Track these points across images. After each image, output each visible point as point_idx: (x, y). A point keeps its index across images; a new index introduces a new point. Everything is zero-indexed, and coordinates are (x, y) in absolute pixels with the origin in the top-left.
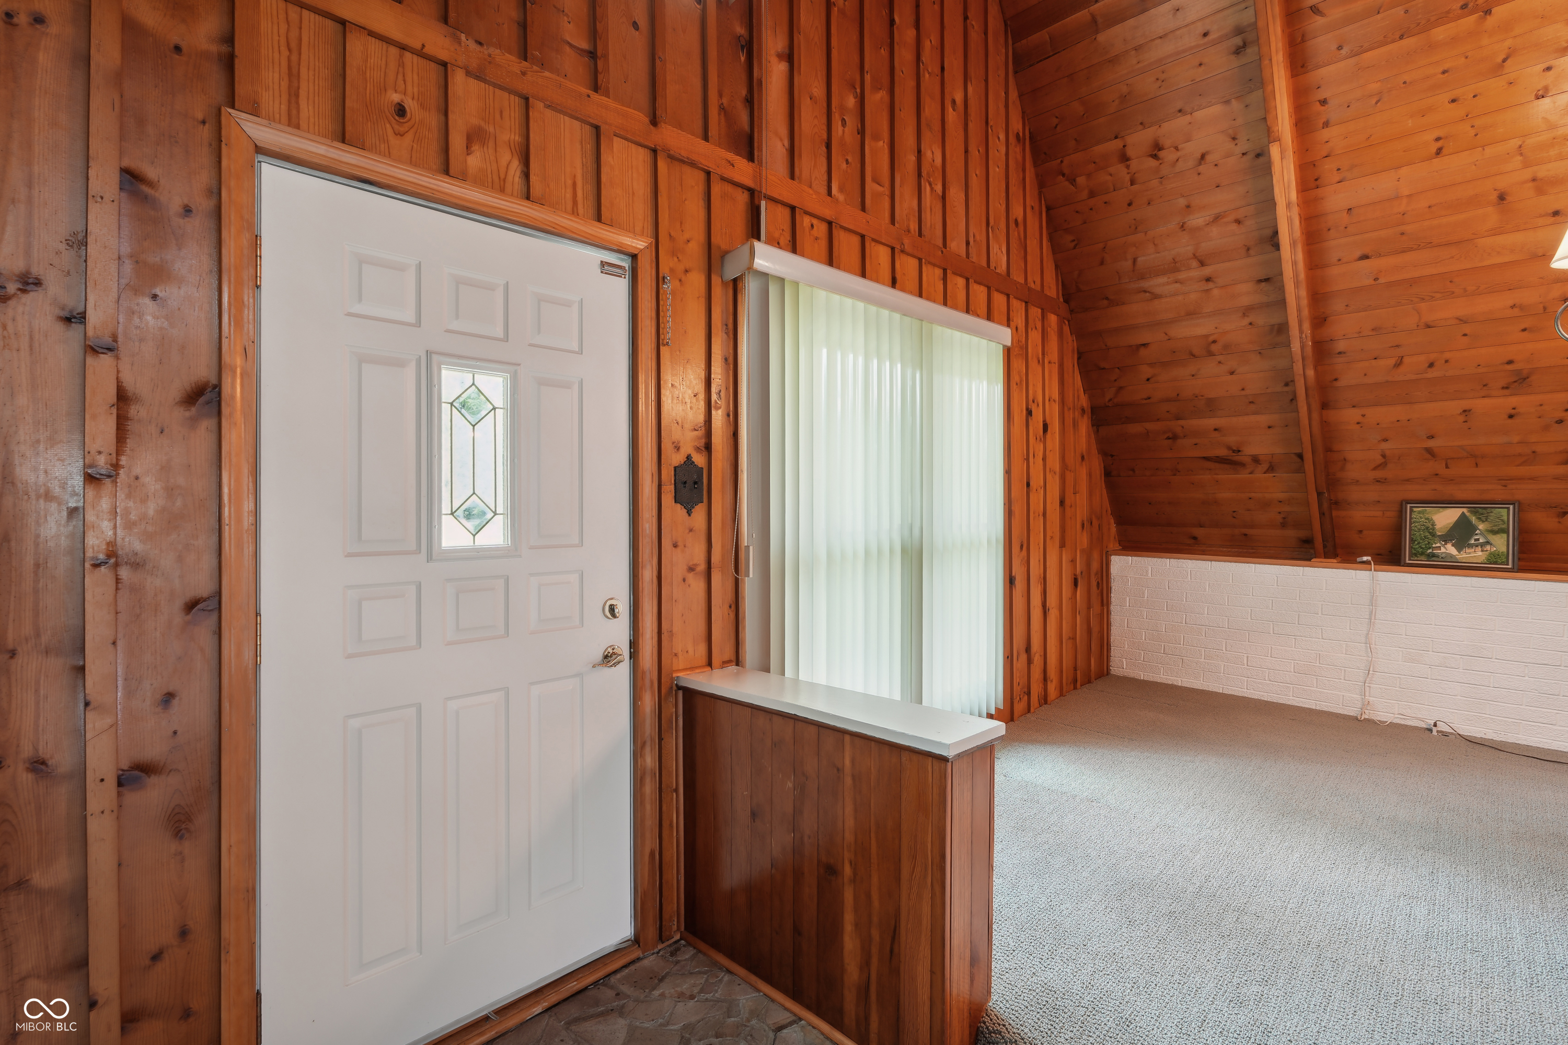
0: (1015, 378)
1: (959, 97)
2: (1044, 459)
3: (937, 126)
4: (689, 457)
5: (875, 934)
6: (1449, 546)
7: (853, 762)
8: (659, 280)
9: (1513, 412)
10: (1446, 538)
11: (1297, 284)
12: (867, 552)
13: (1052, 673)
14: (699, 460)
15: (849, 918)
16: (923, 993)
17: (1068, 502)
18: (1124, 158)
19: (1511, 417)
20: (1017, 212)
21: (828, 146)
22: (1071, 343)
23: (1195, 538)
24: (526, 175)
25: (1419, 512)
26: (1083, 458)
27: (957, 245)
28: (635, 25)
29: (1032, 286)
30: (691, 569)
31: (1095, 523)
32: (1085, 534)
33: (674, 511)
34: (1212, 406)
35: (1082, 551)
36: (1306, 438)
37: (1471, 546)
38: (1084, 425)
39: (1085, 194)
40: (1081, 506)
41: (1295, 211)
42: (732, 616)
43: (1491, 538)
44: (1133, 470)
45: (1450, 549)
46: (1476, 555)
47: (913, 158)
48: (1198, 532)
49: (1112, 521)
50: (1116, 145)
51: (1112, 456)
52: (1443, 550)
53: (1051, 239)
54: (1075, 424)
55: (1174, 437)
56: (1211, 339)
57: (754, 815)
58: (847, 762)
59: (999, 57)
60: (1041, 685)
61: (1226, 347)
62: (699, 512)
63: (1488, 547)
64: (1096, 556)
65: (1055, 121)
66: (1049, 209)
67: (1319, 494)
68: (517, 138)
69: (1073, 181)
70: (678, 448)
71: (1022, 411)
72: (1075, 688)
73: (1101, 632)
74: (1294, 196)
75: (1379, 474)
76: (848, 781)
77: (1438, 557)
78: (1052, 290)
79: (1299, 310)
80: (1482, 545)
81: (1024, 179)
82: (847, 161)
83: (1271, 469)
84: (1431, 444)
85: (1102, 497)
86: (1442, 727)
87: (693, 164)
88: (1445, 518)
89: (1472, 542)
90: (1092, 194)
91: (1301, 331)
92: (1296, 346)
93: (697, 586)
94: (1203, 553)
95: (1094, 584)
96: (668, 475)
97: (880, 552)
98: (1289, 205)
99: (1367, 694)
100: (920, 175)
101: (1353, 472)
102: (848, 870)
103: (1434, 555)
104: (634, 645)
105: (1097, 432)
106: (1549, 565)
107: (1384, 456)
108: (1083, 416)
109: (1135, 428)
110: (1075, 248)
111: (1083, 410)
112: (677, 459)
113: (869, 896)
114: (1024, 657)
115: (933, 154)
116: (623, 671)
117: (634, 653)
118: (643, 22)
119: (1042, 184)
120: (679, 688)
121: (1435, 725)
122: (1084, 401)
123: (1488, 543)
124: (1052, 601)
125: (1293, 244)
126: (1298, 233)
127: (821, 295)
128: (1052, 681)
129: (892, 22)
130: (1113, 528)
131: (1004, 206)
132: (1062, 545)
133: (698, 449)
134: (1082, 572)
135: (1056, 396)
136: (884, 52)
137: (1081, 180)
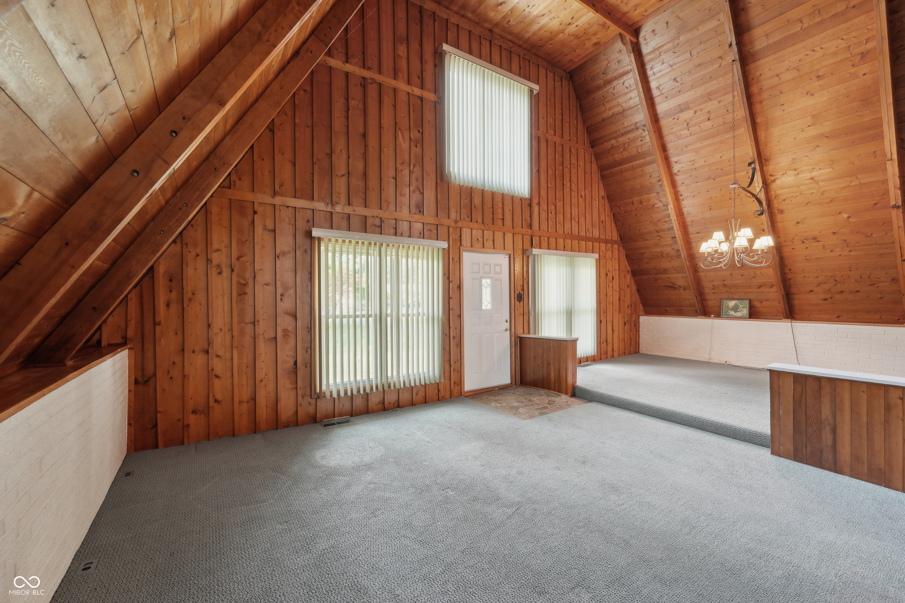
0: (602, 265)
1: (583, 194)
2: (612, 287)
3: (576, 204)
4: (520, 292)
5: (557, 372)
6: (732, 312)
7: (553, 345)
8: (514, 258)
9: (742, 274)
10: (732, 309)
11: (680, 240)
12: (557, 312)
13: (616, 348)
14: (522, 292)
15: (552, 371)
16: (564, 376)
17: (621, 300)
18: (633, 204)
19: (742, 276)
20: (602, 218)
21: (548, 220)
22: (623, 252)
23: (666, 310)
24: (494, 244)
25: (725, 302)
26: (628, 286)
27: (581, 234)
28: (510, 210)
29: (608, 238)
30: (520, 314)
31: (633, 305)
32: (629, 309)
33: (517, 302)
34: (665, 271)
35: (628, 315)
36: (690, 281)
37: (738, 312)
38: (629, 276)
39: (623, 212)
40: (627, 301)
41: (677, 222)
42: (528, 324)
43: (743, 309)
44: (646, 289)
45: (733, 313)
46: (739, 314)
47: (569, 215)
48: (667, 309)
49: (641, 305)
50: (630, 200)
51: (639, 285)
52: (731, 313)
53: (615, 223)
54: (625, 276)
55: (656, 280)
56: (663, 252)
57: (534, 358)
58: (552, 345)
59: (596, 177)
60: (612, 352)
61: (667, 254)
62: (522, 302)
63: (742, 312)
64: (634, 316)
65: (614, 193)
66: (614, 215)
67: (696, 297)
68: (492, 238)
69: (619, 208)
70: (517, 290)
71: (604, 274)
72: (625, 355)
73: (636, 339)
74: (676, 218)
75: (713, 291)
76: (552, 348)
77: (729, 315)
78: (615, 237)
79: (682, 247)
80: (741, 311)
81: (605, 208)
82: (552, 222)
83: (685, 289)
84: (724, 283)
85: (637, 298)
86: (728, 363)
87: (520, 234)
88: (732, 303)
89: (738, 310)
90: (625, 212)
91: (683, 252)
92: (683, 256)
93: (521, 317)
94: (669, 315)
95: (633, 324)
96: (516, 296)
97: (560, 312)
98: (675, 220)
99: (711, 355)
100: (571, 219)
101: (707, 291)
102: (552, 363)
103: (729, 314)
104: (510, 327)
105: (634, 278)
106: (763, 317)
107: (713, 286)
108: (628, 273)
109: (645, 277)
110: (622, 225)
111: (628, 272)
112: (518, 292)
113: (555, 366)
114: (605, 343)
115: (575, 211)
116: (508, 332)
117: (510, 330)
118: (511, 209)
119: (611, 208)
120: (518, 337)
121: (726, 362)
122: (629, 268)
123: (742, 311)
124: (616, 328)
125: (678, 230)
126: (678, 227)
127: (546, 256)
128: (616, 352)
129: (564, 184)
130: (642, 308)
131: (598, 218)
132: (620, 312)
133: (521, 290)
134: (628, 321)
135: (617, 268)
136: (561, 192)
137: (622, 208)
